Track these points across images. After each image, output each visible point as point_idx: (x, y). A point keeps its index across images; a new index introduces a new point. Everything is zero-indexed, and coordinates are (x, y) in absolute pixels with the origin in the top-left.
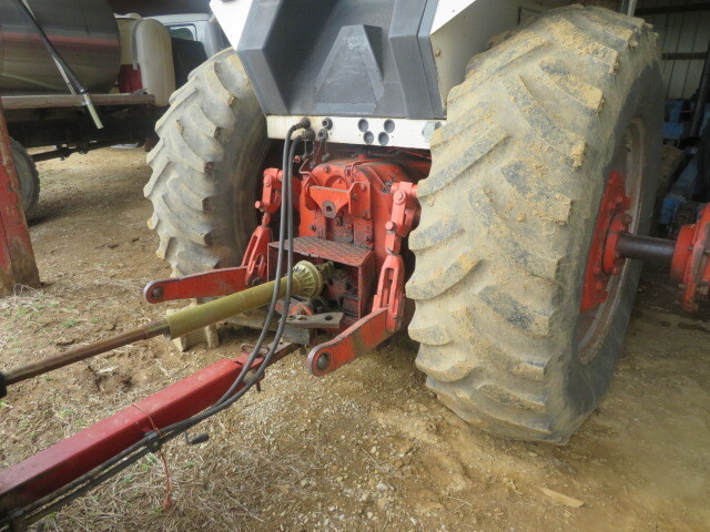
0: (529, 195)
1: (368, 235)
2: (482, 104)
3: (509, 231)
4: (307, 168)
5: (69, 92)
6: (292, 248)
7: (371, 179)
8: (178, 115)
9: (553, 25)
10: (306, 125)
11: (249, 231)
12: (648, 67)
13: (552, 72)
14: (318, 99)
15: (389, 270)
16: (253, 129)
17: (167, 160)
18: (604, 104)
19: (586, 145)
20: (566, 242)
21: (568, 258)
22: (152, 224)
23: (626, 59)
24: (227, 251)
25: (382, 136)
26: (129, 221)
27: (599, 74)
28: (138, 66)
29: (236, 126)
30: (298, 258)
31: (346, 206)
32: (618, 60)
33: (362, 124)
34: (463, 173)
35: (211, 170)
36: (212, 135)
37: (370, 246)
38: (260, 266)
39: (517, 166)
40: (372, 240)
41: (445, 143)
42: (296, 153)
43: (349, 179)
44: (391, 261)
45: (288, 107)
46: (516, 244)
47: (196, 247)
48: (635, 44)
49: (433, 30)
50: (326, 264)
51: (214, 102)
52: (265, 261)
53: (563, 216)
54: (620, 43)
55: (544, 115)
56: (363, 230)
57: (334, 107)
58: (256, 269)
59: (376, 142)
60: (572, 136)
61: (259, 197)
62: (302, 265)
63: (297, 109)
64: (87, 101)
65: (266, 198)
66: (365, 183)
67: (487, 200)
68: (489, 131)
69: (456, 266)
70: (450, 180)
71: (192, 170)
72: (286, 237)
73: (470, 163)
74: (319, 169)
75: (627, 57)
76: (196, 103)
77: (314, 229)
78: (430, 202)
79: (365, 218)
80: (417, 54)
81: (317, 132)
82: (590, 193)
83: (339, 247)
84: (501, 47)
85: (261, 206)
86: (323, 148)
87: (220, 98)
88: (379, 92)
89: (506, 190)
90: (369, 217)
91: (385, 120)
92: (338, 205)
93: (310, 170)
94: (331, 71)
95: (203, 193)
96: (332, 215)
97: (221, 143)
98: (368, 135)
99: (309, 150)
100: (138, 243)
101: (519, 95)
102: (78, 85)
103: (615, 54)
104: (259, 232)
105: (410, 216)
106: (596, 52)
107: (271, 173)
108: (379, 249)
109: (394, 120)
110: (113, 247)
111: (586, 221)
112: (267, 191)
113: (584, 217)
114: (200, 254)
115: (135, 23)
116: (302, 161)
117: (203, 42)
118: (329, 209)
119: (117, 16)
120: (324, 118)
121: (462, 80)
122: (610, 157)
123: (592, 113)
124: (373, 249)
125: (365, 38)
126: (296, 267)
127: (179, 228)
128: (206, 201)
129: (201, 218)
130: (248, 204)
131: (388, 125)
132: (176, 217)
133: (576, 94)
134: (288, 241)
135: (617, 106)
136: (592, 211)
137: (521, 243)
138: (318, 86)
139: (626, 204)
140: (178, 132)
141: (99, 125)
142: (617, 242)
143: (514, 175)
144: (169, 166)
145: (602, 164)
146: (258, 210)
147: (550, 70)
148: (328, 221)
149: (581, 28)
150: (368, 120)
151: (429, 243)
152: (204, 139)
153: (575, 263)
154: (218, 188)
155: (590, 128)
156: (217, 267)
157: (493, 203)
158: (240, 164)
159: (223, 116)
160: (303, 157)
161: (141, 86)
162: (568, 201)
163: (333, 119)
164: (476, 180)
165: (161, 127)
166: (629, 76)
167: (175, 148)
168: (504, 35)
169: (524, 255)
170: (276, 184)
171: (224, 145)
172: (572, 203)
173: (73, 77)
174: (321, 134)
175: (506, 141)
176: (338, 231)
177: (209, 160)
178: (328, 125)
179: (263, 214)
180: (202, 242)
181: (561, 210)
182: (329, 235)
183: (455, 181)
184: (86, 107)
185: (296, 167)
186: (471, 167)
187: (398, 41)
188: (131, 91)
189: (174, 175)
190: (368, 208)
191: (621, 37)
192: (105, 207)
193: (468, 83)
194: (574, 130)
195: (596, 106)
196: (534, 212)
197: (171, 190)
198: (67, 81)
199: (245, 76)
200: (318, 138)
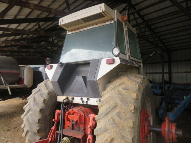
0: (123, 120)
1: (83, 128)
2: (109, 97)
3: (119, 130)
4: (67, 110)
5: (3, 85)
6: (62, 133)
7: (84, 113)
8: (34, 96)
9: (124, 78)
10: (67, 98)
11: (51, 127)
12: (146, 86)
13: (125, 89)
14: (70, 92)
15: (89, 139)
16: (54, 99)
17: (29, 108)
18: (137, 96)
19: (134, 107)
20: (133, 132)
21: (134, 136)
22: (22, 126)
23: (140, 85)
24: (44, 134)
25: (86, 102)
26: (14, 121)
27: (135, 90)
28: (24, 78)
29: (49, 99)
30: (64, 136)
31: (78, 120)
32: (139, 86)
33: (81, 99)
34: (106, 114)
35: (41, 111)
36: (42, 102)
37: (84, 131)
38: (53, 138)
39: (119, 113)
40: (85, 130)
41: (102, 106)
42: (64, 106)
43: (78, 113)
44: (90, 137)
45: (63, 94)
46: (121, 133)
47: (35, 133)
48: (142, 82)
49: (97, 79)
50: (72, 137)
51: (44, 93)
52: (55, 137)
53: (131, 125)
54: (139, 82)
55: (124, 100)
56: (82, 127)
57: (75, 94)
58: (52, 139)
59: (85, 103)
60: (131, 105)
61: (54, 118)
62: (65, 138)
63: (65, 94)
64: (8, 88)
65: (56, 118)
66: (82, 114)
67: (113, 121)
68: (111, 104)
69: (106, 140)
70: (103, 116)
71: (36, 111)
72: (61, 129)
73: (108, 112)
74: (70, 110)
75: (141, 85)
76: (39, 93)
77: (69, 126)
78: (99, 121)
79: (82, 124)
80: (94, 84)
81: (70, 101)
82: (137, 118)
83: (75, 132)
84: (113, 82)
85: (54, 121)
86: (72, 105)
87: (45, 92)
88: (86, 91)
89: (117, 119)
90: (84, 123)
91: (87, 98)
92: (75, 120)
93: (68, 110)
94: (74, 86)
95: (38, 117)
96: (74, 123)
97: (45, 103)
98: (83, 101)
99: (68, 105)
100: (16, 129)
101: (118, 95)
102: (6, 83)
103: (138, 85)
104: (53, 128)
105: (94, 123)
106: (134, 85)
107: (57, 111)
108: (86, 132)
109: (90, 98)
110: (8, 131)
111: (137, 126)
112: (56, 116)
113: (137, 125)
114: (35, 135)
115: (25, 67)
116: (66, 108)
117: (42, 71)
118: (73, 121)
119: (20, 66)
120: (72, 97)
121: (105, 90)
122: (141, 109)
123: (135, 99)
124: (85, 132)
125: (82, 79)
126: (63, 139)
127: (30, 128)
128: (39, 120)
129: (37, 125)
130: (51, 120)
131: (88, 99)
132: (30, 124)
133: (130, 95)
134: (61, 131)
135: (140, 96)
136: (139, 123)
137: (122, 133)
138: (71, 89)
139: (148, 116)
140: (33, 101)
141: (10, 94)
142: (147, 128)
143: (118, 115)
144: (30, 110)
145: (139, 111)
146: (53, 121)
147: (124, 89)
148: (73, 125)
149: (130, 79)
150: (83, 98)
151: (99, 133)
152: (40, 102)
153: (136, 137)
154: (43, 116)
155: (135, 102)
156: (40, 139)
157: (114, 123)
158: (49, 109)
159: (46, 96)
160: (66, 107)
161: (24, 83)
162: (132, 121)
163: (74, 97)
164: (109, 116)
165: (29, 99)
166: (142, 89)
167: (32, 105)
168: (114, 79)
169: (123, 136)
170: (59, 114)
171: (45, 104)
172: (133, 122)
173: (5, 81)
174: (71, 101)
175: (116, 106)
176: (75, 127)
177: (41, 108)
178: (73, 99)
179: (55, 123)
180: (36, 132)
181: (131, 124)
182: (73, 128)
183: (105, 116)
184: (7, 89)
185: (64, 109)
186: (108, 113)
187: (90, 81)
188: (21, 84)
189: (31, 112)
190: (83, 121)
191: (139, 81)
192: (8, 117)
193: (106, 91)
194: (131, 103)
195: (135, 97)
196: (124, 124)
197: (29, 117)
198: (3, 82)
199: (52, 86)
200: (70, 102)
